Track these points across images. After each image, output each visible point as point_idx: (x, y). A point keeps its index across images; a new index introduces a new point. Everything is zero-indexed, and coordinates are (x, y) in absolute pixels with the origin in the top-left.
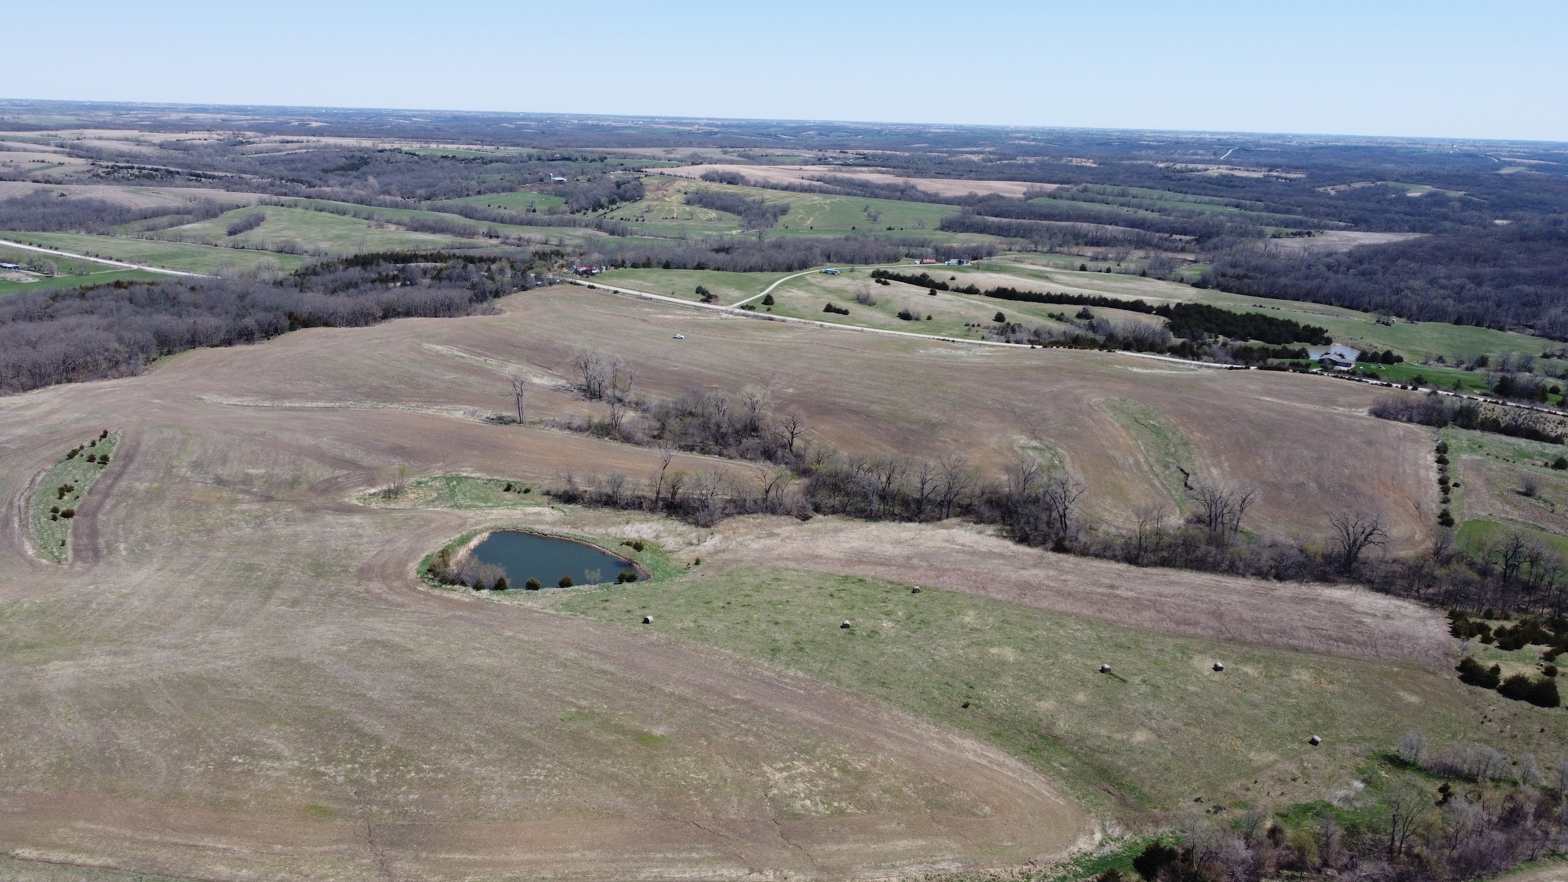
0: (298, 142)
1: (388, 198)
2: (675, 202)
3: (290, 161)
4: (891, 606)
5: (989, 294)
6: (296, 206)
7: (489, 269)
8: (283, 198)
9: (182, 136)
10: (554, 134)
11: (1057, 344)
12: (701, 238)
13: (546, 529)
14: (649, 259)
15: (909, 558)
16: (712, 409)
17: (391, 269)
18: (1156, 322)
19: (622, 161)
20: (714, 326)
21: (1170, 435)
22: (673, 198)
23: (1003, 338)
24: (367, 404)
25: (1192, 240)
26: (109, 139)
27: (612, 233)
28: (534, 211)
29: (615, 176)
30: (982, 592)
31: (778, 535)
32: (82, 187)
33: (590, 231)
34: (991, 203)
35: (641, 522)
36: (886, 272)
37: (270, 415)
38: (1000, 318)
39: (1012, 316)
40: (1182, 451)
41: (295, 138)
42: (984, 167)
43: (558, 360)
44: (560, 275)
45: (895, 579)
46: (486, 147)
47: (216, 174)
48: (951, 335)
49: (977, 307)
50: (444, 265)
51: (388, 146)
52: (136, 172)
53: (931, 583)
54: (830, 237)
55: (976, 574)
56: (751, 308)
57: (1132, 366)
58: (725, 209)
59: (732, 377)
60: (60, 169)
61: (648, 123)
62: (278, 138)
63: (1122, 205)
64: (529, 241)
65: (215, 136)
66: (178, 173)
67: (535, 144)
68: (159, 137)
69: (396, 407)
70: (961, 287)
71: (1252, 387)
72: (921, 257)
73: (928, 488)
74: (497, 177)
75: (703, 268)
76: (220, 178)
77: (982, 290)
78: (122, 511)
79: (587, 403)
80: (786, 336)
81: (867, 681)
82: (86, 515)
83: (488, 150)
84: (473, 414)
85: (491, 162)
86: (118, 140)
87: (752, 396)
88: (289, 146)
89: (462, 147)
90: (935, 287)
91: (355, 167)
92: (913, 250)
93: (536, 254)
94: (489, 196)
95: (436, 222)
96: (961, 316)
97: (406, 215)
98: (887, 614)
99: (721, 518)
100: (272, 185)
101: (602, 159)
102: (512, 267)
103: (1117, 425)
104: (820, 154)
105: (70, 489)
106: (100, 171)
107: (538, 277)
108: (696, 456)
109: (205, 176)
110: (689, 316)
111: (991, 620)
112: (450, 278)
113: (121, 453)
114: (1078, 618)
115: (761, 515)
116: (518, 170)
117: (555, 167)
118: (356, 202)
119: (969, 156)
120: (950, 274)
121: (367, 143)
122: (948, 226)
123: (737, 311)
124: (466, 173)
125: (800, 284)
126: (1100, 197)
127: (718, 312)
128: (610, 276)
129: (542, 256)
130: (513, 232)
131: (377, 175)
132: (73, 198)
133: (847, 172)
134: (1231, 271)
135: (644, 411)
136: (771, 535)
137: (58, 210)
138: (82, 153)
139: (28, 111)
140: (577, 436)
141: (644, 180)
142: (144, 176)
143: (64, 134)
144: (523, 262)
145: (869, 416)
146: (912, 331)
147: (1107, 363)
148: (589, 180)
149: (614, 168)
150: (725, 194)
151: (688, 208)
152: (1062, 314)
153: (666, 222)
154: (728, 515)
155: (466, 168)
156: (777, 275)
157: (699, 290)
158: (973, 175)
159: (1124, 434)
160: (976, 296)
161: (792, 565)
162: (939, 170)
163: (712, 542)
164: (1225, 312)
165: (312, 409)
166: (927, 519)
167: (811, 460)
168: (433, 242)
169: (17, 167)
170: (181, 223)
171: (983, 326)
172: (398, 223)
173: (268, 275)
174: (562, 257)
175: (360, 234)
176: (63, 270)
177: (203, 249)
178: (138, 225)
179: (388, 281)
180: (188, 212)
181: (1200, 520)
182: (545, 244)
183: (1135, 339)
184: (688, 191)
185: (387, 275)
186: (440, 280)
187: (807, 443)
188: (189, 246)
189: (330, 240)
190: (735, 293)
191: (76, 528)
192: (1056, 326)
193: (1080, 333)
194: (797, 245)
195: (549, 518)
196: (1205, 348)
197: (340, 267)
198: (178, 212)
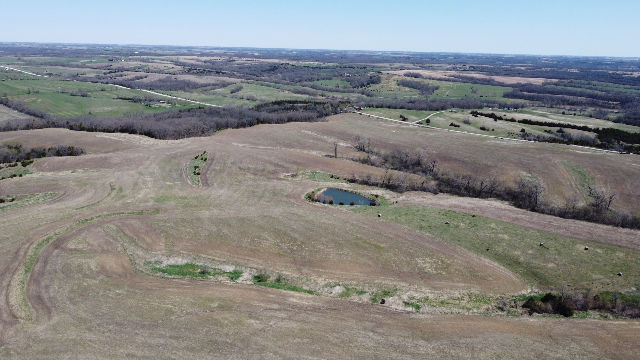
0: (252, 60)
1: (285, 81)
2: (393, 85)
3: (250, 67)
4: (464, 220)
5: (519, 122)
6: (253, 83)
7: (323, 106)
8: (249, 81)
9: (211, 58)
10: (346, 58)
11: (546, 141)
12: (402, 98)
13: (346, 189)
14: (382, 104)
15: (473, 208)
16: (404, 156)
17: (289, 106)
18: (592, 135)
19: (373, 68)
20: (406, 129)
21: (587, 175)
22: (392, 83)
23: (523, 138)
24: (284, 149)
25: (619, 104)
26: (187, 59)
27: (368, 96)
28: (338, 87)
29: (370, 74)
30: (499, 219)
31: (426, 198)
32: (182, 76)
33: (359, 95)
34: (527, 87)
35: (377, 190)
36: (477, 112)
37: (254, 150)
38: (523, 131)
39: (529, 131)
40: (591, 182)
41: (251, 59)
42: (526, 72)
43: (348, 138)
44: (349, 109)
45: (467, 212)
46: (320, 63)
47: (225, 72)
48: (501, 136)
49: (514, 126)
50: (307, 105)
51: (284, 62)
52: (198, 71)
53: (480, 215)
54: (455, 99)
55: (498, 214)
56: (421, 123)
57: (576, 150)
58: (413, 87)
59: (412, 146)
60: (173, 70)
61: (383, 54)
62: (245, 59)
63: (587, 88)
64: (336, 98)
65: (223, 58)
66: (212, 71)
67: (339, 62)
68: (204, 59)
69: (294, 150)
70: (508, 118)
71: (628, 160)
72: (492, 107)
73: (483, 187)
74: (325, 74)
75: (403, 109)
77: (517, 120)
78: (213, 174)
79: (359, 153)
80: (433, 134)
81: (453, 239)
82: (203, 174)
83: (321, 64)
84: (320, 153)
85: (322, 68)
86: (190, 59)
87: (419, 152)
88: (249, 62)
89: (311, 63)
90: (496, 118)
91: (273, 70)
92: (489, 104)
93: (340, 102)
94: (322, 81)
95: (303, 90)
96: (506, 130)
97: (292, 88)
98: (462, 221)
99: (405, 191)
100: (244, 76)
101: (365, 68)
102: (332, 106)
104: (454, 66)
105: (198, 167)
106: (186, 70)
107: (341, 110)
108: (397, 172)
109: (221, 73)
110: (397, 125)
111: (501, 227)
112: (309, 109)
113: (210, 158)
114: (534, 229)
115: (420, 191)
116: (333, 72)
117: (347, 71)
118: (274, 82)
119: (520, 67)
120: (504, 113)
121: (276, 61)
122: (506, 96)
123: (415, 124)
124: (313, 72)
125: (441, 115)
126: (578, 85)
127: (408, 124)
128: (368, 110)
129: (343, 102)
130: (331, 94)
131: (281, 73)
132: (179, 79)
133: (465, 73)
134: (633, 116)
135: (379, 156)
136: (423, 197)
137: (175, 83)
138: (180, 64)
139: (159, 49)
140: (355, 163)
141: (381, 76)
142: (201, 72)
143: (172, 57)
144: (336, 104)
145: (464, 162)
146: (485, 134)
147: (565, 149)
148: (359, 76)
149: (369, 71)
150: (413, 81)
151: (398, 87)
152: (550, 130)
153: (389, 92)
154: (408, 191)
155: (313, 71)
156: (432, 112)
157: (401, 116)
158: (520, 75)
159: (567, 174)
160: (514, 123)
161: (430, 206)
162: (506, 73)
163: (401, 198)
164: (625, 132)
165: (267, 149)
166: (482, 198)
167: (440, 175)
168: (302, 98)
169: (159, 69)
170: (215, 89)
171: (515, 133)
172: (289, 90)
173: (246, 107)
174: (350, 103)
175: (276, 94)
176: (178, 104)
177: (222, 98)
178: (201, 89)
179: (288, 110)
180: (217, 85)
181: (593, 205)
182: (343, 99)
183: (581, 141)
184: (398, 80)
185: (287, 108)
186: (306, 109)
187: (439, 170)
188: (218, 97)
189: (266, 96)
190: (415, 118)
191: (201, 178)
192: (547, 135)
193: (557, 137)
194: (441, 101)
195: (346, 186)
196: (611, 145)
197: (271, 105)
198: (213, 85)
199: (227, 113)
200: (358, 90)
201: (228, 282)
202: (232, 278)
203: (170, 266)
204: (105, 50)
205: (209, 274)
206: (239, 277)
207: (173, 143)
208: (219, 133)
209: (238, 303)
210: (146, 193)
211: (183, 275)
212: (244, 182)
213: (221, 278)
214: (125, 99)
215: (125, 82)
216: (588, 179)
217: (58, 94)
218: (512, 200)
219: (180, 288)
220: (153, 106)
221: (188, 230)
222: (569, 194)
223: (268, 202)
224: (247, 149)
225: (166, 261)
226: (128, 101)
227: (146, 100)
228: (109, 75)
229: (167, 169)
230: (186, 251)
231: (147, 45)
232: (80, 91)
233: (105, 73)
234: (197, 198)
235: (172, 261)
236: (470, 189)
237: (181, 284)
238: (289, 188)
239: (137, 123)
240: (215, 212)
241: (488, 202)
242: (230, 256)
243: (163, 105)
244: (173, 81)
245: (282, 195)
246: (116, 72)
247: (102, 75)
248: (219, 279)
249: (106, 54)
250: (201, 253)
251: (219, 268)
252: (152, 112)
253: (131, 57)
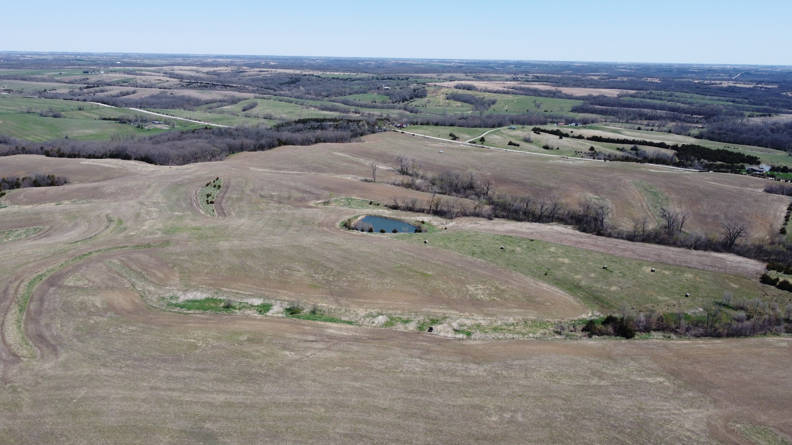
0: (267, 71)
1: (310, 96)
2: (441, 99)
3: (265, 79)
4: (521, 244)
5: (588, 139)
6: (270, 99)
7: (358, 124)
8: (264, 96)
9: (216, 69)
10: (383, 68)
11: (618, 160)
12: (452, 114)
13: (387, 216)
14: (428, 122)
15: (532, 233)
16: (454, 178)
17: (316, 124)
18: (670, 152)
19: (416, 80)
20: (457, 149)
21: (660, 196)
22: (441, 96)
23: (592, 157)
24: (313, 173)
25: (703, 118)
26: (184, 70)
27: (411, 112)
28: (375, 102)
29: (413, 86)
31: (479, 223)
32: (179, 90)
33: (401, 111)
34: (599, 99)
35: (424, 216)
36: (539, 128)
37: (276, 175)
38: (592, 148)
39: (598, 148)
40: (664, 202)
41: (265, 70)
42: (599, 82)
43: (388, 160)
44: (389, 127)
45: (525, 237)
46: (352, 74)
47: (234, 85)
48: (567, 156)
49: (582, 144)
50: (338, 123)
51: (307, 73)
52: (199, 84)
53: (539, 239)
54: (515, 114)
56: (474, 143)
57: (650, 170)
58: (465, 101)
59: (463, 168)
60: (168, 83)
61: (429, 62)
62: (258, 69)
63: (669, 101)
64: (373, 115)
65: (230, 69)
66: (217, 85)
67: (375, 72)
68: (206, 69)
69: (325, 175)
70: (575, 135)
71: (706, 178)
72: (557, 123)
73: (543, 210)
74: (358, 87)
75: (453, 126)
76: (236, 87)
77: (585, 137)
79: (401, 176)
80: (489, 154)
81: (508, 265)
82: (218, 203)
83: (353, 75)
84: (355, 178)
85: (355, 80)
86: (189, 70)
87: (471, 173)
88: (263, 73)
89: (341, 73)
90: (561, 135)
91: (294, 83)
92: (554, 120)
93: (378, 119)
94: (355, 95)
95: (332, 106)
96: (574, 148)
97: (318, 104)
98: (519, 246)
100: (258, 90)
101: (407, 79)
102: (368, 124)
103: (636, 191)
104: (514, 77)
105: (210, 195)
106: (184, 84)
107: (379, 128)
108: (446, 196)
109: (229, 86)
110: (446, 145)
111: (561, 250)
112: (341, 127)
113: (225, 185)
115: (472, 217)
116: (368, 84)
117: (385, 82)
118: (295, 97)
119: (592, 77)
120: (571, 130)
121: (298, 72)
122: (575, 110)
123: (468, 144)
124: (344, 85)
125: (497, 133)
126: (657, 97)
127: (459, 144)
128: (411, 128)
129: (381, 120)
130: (366, 111)
131: (304, 86)
132: (177, 95)
133: (527, 84)
135: (426, 179)
136: (476, 223)
138: (176, 77)
139: (146, 59)
140: (397, 187)
141: (427, 88)
142: (203, 86)
143: (165, 68)
144: (373, 122)
145: (523, 184)
146: (549, 154)
147: (638, 167)
148: (401, 88)
149: (413, 83)
150: (465, 94)
151: (447, 101)
152: (623, 148)
153: (437, 108)
154: (458, 216)
155: (344, 83)
156: (487, 129)
157: (451, 135)
158: (592, 86)
159: (639, 194)
160: (582, 140)
161: (483, 231)
162: (574, 84)
163: (452, 224)
164: (707, 149)
165: (292, 174)
166: (543, 222)
167: (495, 199)
168: (331, 115)
169: (150, 82)
170: (222, 106)
171: (583, 152)
172: (315, 107)
173: (263, 127)
174: (389, 121)
175: (298, 111)
176: (178, 124)
177: (233, 116)
178: (204, 107)
179: (315, 129)
180: (225, 101)
181: (665, 227)
182: (381, 116)
183: (656, 159)
184: (448, 93)
185: (314, 127)
186: (338, 128)
187: (494, 193)
188: (226, 115)
189: (286, 113)
190: (468, 136)
191: (215, 207)
192: (619, 153)
193: (630, 156)
194: (497, 117)
195: (387, 213)
196: (689, 162)
197: (293, 124)
198: (220, 101)
199: (240, 133)
200: (399, 105)
201: (257, 315)
202: (261, 312)
203: (188, 301)
204: (76, 60)
205: (234, 308)
206: (268, 310)
207: (177, 169)
208: (233, 157)
209: (269, 335)
210: (151, 224)
211: (205, 309)
212: (267, 211)
213: (248, 312)
214: (109, 119)
215: (109, 99)
216: (661, 200)
217: (23, 115)
218: (576, 224)
219: (202, 323)
220: (146, 128)
221: (205, 263)
222: (640, 215)
223: (297, 231)
224: (268, 174)
225: (183, 296)
226: (114, 122)
227: (136, 121)
228: (86, 90)
229: (174, 198)
230: (205, 285)
231: (131, 54)
232: (51, 110)
233: (81, 89)
234: (213, 228)
235: (190, 296)
236: (529, 213)
237: (203, 319)
238: (321, 216)
239: (131, 147)
240: (236, 242)
241: (549, 227)
242: (257, 289)
243: (159, 126)
244: (169, 98)
245: (313, 223)
246: (94, 87)
247: (77, 90)
248: (246, 312)
249: (79, 65)
250: (223, 287)
251: (245, 301)
252: (147, 135)
253: (111, 68)
